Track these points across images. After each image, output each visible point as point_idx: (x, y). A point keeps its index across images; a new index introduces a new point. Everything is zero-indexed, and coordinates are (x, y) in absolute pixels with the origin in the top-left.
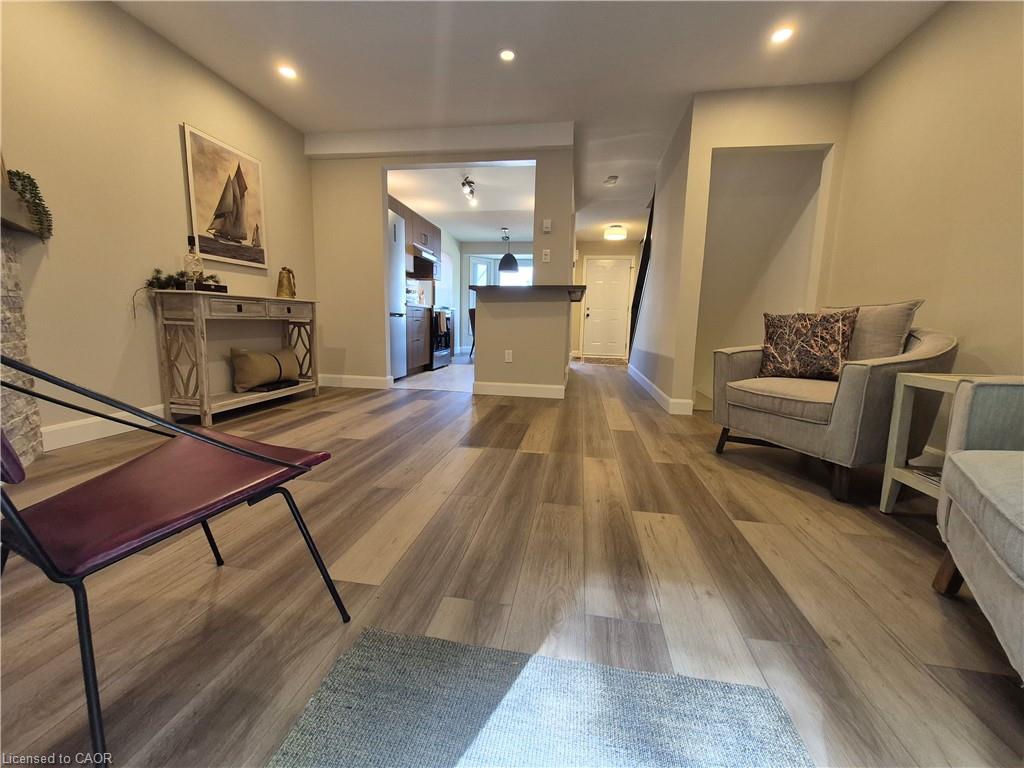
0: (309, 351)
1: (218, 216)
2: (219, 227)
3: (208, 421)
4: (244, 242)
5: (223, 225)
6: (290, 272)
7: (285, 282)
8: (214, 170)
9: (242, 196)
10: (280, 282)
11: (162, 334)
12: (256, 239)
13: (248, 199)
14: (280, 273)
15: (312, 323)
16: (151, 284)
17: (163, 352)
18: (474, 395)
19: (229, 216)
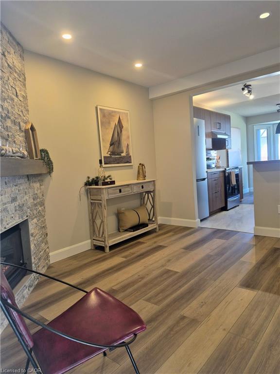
0: (153, 207)
1: (111, 145)
2: (112, 150)
3: (107, 250)
4: (123, 155)
5: (113, 149)
6: (143, 165)
7: (141, 171)
8: (109, 123)
9: (121, 131)
10: (139, 171)
11: (90, 207)
12: (128, 152)
13: (124, 132)
14: (139, 167)
15: (154, 191)
16: (86, 184)
17: (91, 215)
18: (255, 235)
19: (116, 143)
